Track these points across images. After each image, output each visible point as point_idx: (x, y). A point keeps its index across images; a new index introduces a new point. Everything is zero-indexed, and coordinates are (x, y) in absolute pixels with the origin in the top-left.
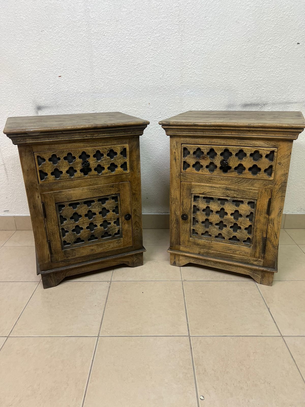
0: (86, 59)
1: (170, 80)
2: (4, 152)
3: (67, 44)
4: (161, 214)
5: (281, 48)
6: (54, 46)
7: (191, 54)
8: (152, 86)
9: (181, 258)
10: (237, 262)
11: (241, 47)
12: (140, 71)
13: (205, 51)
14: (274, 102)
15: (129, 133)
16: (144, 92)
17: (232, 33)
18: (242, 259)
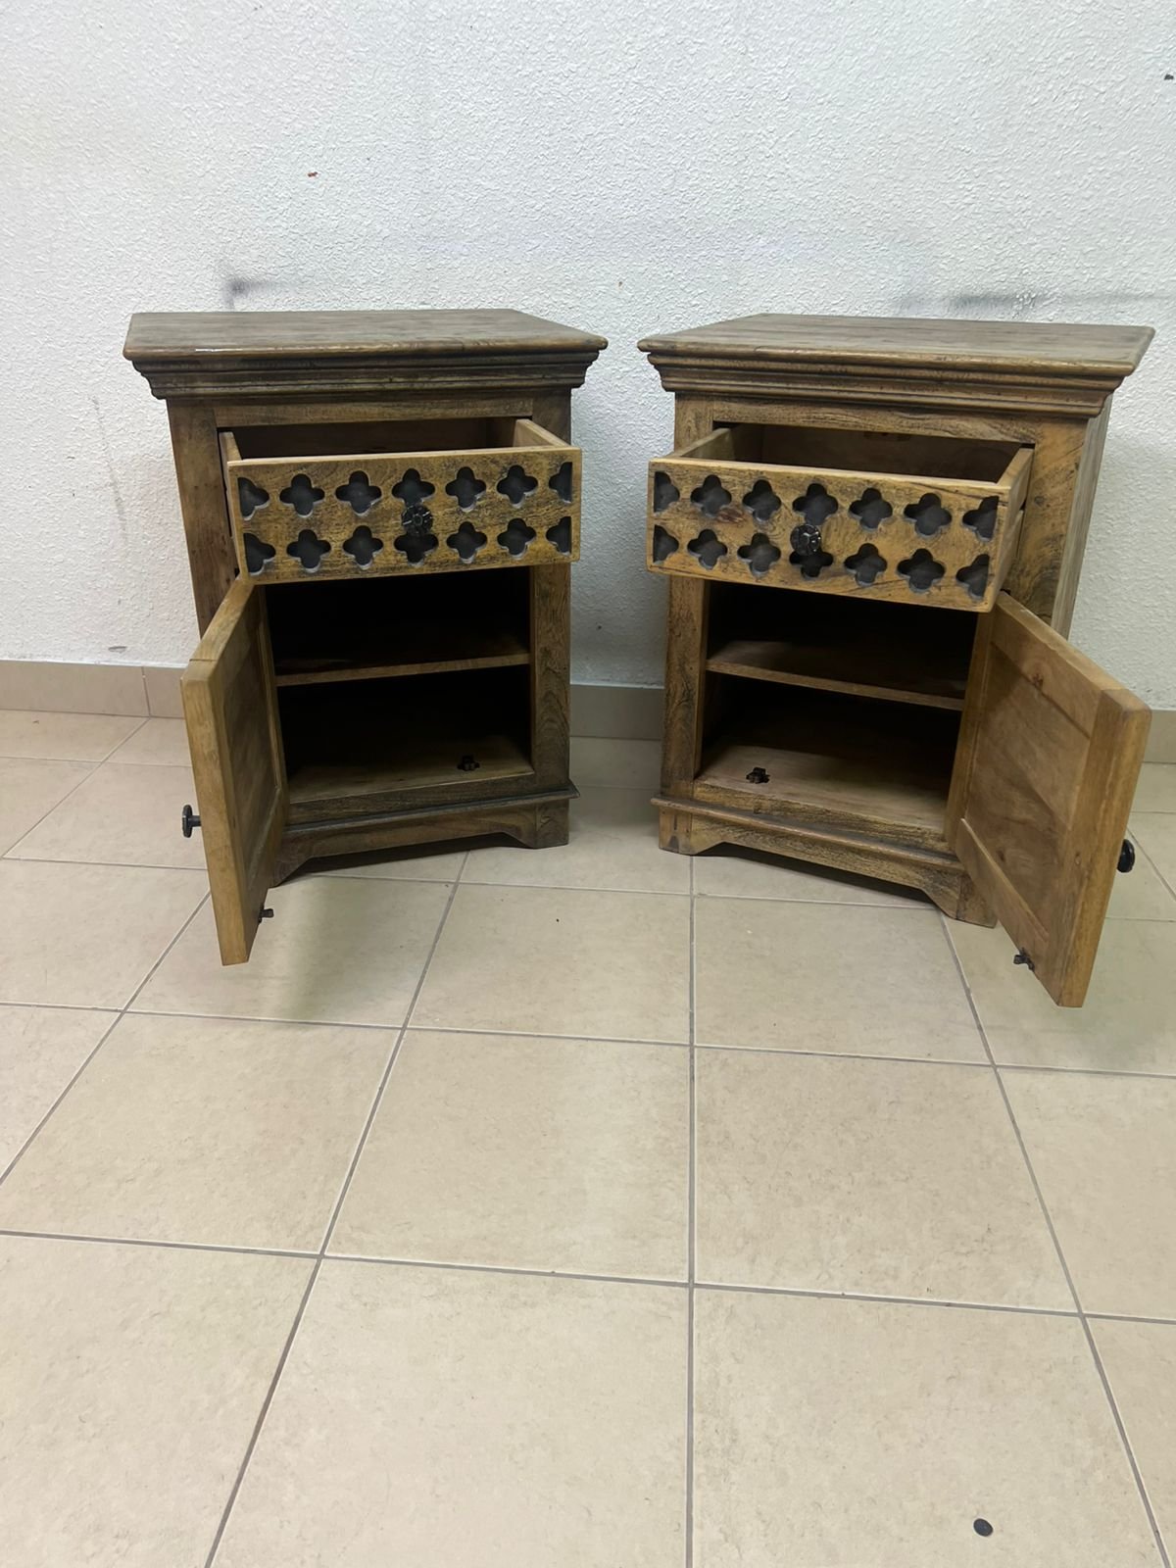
0: (407, 114)
1: (696, 200)
2: (115, 440)
3: (342, 56)
4: (645, 687)
5: (1104, 93)
6: (294, 64)
7: (778, 103)
8: (634, 221)
9: (696, 825)
10: (881, 841)
11: (959, 83)
12: (591, 164)
13: (827, 95)
14: (1068, 290)
15: (535, 376)
16: (604, 239)
17: (927, 31)
18: (897, 833)
